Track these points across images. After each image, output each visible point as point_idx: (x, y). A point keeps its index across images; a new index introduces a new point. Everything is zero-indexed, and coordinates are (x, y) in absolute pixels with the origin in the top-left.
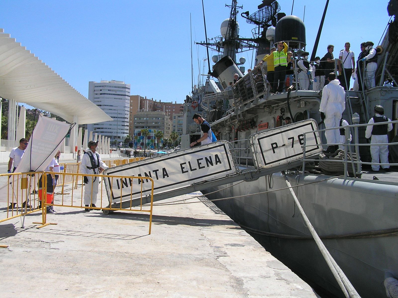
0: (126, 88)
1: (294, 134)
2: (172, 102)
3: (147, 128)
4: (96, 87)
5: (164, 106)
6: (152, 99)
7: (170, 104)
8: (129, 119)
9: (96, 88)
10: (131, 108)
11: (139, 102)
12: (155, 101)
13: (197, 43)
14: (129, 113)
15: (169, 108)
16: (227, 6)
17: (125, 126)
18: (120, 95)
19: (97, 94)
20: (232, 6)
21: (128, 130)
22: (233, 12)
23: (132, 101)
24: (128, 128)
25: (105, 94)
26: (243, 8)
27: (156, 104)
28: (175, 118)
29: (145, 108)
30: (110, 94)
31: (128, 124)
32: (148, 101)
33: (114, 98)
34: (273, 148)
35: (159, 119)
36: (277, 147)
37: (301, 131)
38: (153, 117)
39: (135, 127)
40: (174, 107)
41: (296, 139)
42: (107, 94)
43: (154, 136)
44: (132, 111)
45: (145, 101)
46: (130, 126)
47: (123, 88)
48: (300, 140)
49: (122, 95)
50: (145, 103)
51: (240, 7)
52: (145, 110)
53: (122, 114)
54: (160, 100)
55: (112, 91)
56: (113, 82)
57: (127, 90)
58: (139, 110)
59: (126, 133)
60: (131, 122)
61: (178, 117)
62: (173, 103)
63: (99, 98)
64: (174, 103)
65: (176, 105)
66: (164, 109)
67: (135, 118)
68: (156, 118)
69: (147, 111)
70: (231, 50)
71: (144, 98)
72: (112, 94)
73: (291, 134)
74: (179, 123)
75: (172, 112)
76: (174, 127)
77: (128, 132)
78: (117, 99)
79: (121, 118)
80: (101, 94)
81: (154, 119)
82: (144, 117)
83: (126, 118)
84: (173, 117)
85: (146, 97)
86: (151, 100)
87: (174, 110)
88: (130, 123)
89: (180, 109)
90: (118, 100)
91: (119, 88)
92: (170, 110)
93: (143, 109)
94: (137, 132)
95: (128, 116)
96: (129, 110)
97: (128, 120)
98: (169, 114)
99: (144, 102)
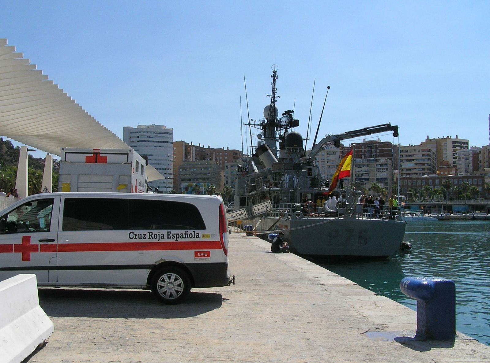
0: (167, 133)
1: (264, 205)
2: (223, 148)
3: (194, 180)
4: (132, 133)
5: (214, 153)
6: (199, 144)
7: (222, 150)
8: (172, 170)
9: (132, 135)
10: (175, 156)
11: (184, 149)
12: (202, 147)
13: (245, 124)
14: (172, 163)
15: (220, 155)
16: (268, 96)
17: (168, 178)
18: (161, 142)
19: (133, 142)
20: (272, 96)
21: (171, 183)
22: (272, 101)
23: (175, 148)
24: (172, 181)
25: (143, 141)
26: (280, 97)
27: (204, 151)
28: (228, 168)
29: (191, 155)
30: (148, 141)
31: (172, 176)
32: (194, 148)
33: (154, 146)
34: (258, 210)
35: (209, 169)
36: (259, 209)
37: (266, 204)
38: (201, 167)
39: (180, 180)
40: (226, 154)
41: (265, 207)
42: (146, 141)
43: (203, 190)
44: (175, 161)
45: (191, 148)
46: (174, 178)
47: (164, 133)
48: (266, 207)
49: (163, 142)
50: (191, 150)
51: (278, 96)
52: (191, 159)
53: (163, 165)
54: (209, 146)
55: (151, 137)
56: (152, 127)
57: (169, 136)
58: (184, 159)
59: (169, 187)
60: (175, 173)
61: (231, 166)
62: (224, 150)
63: (136, 146)
64: (226, 149)
65: (228, 151)
66: (214, 157)
67: (181, 168)
68: (205, 168)
69: (194, 159)
70: (272, 130)
71: (189, 144)
72: (151, 141)
73: (263, 205)
74: (232, 174)
75: (223, 160)
76: (227, 178)
77: (171, 185)
78: (157, 147)
79: (162, 169)
80: (138, 141)
81: (203, 169)
82: (190, 168)
83: (169, 169)
84: (225, 167)
85: (191, 143)
86: (198, 146)
87: (226, 158)
88: (173, 174)
89: (234, 157)
90: (159, 147)
91: (159, 133)
92: (221, 158)
93: (189, 157)
94: (184, 187)
95: (171, 167)
96: (172, 160)
97: (171, 172)
98: (221, 162)
99: (189, 149)
